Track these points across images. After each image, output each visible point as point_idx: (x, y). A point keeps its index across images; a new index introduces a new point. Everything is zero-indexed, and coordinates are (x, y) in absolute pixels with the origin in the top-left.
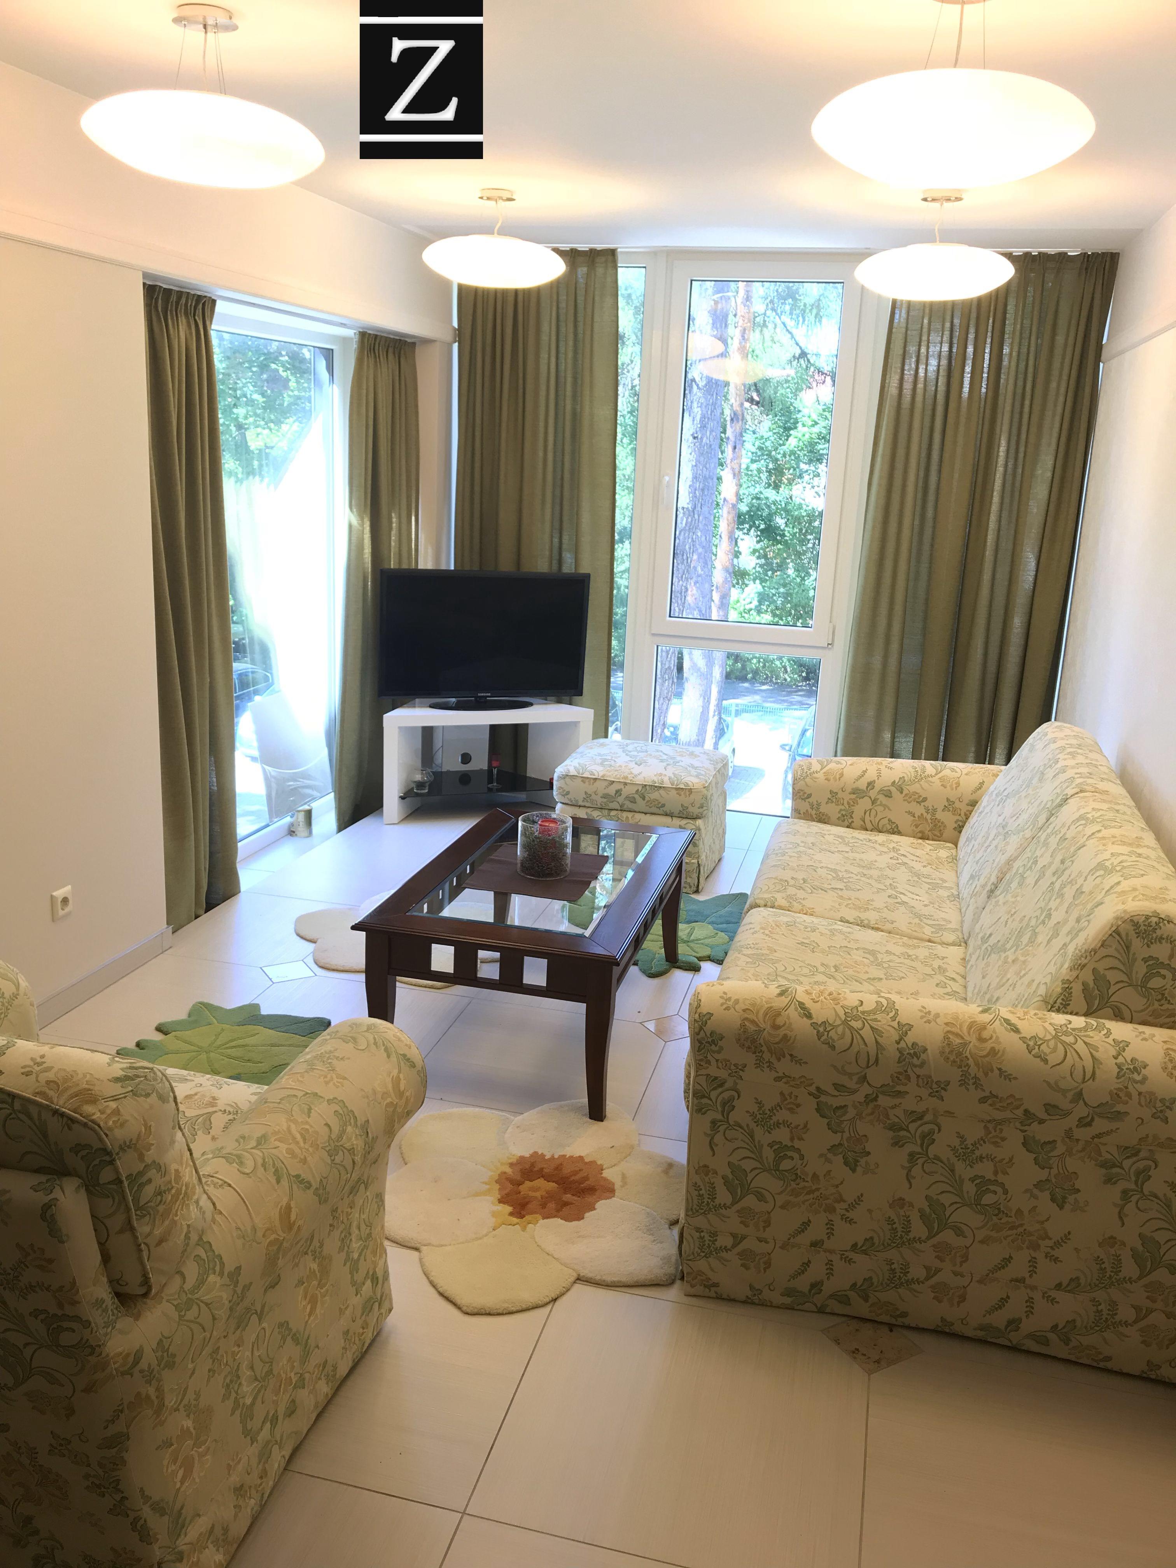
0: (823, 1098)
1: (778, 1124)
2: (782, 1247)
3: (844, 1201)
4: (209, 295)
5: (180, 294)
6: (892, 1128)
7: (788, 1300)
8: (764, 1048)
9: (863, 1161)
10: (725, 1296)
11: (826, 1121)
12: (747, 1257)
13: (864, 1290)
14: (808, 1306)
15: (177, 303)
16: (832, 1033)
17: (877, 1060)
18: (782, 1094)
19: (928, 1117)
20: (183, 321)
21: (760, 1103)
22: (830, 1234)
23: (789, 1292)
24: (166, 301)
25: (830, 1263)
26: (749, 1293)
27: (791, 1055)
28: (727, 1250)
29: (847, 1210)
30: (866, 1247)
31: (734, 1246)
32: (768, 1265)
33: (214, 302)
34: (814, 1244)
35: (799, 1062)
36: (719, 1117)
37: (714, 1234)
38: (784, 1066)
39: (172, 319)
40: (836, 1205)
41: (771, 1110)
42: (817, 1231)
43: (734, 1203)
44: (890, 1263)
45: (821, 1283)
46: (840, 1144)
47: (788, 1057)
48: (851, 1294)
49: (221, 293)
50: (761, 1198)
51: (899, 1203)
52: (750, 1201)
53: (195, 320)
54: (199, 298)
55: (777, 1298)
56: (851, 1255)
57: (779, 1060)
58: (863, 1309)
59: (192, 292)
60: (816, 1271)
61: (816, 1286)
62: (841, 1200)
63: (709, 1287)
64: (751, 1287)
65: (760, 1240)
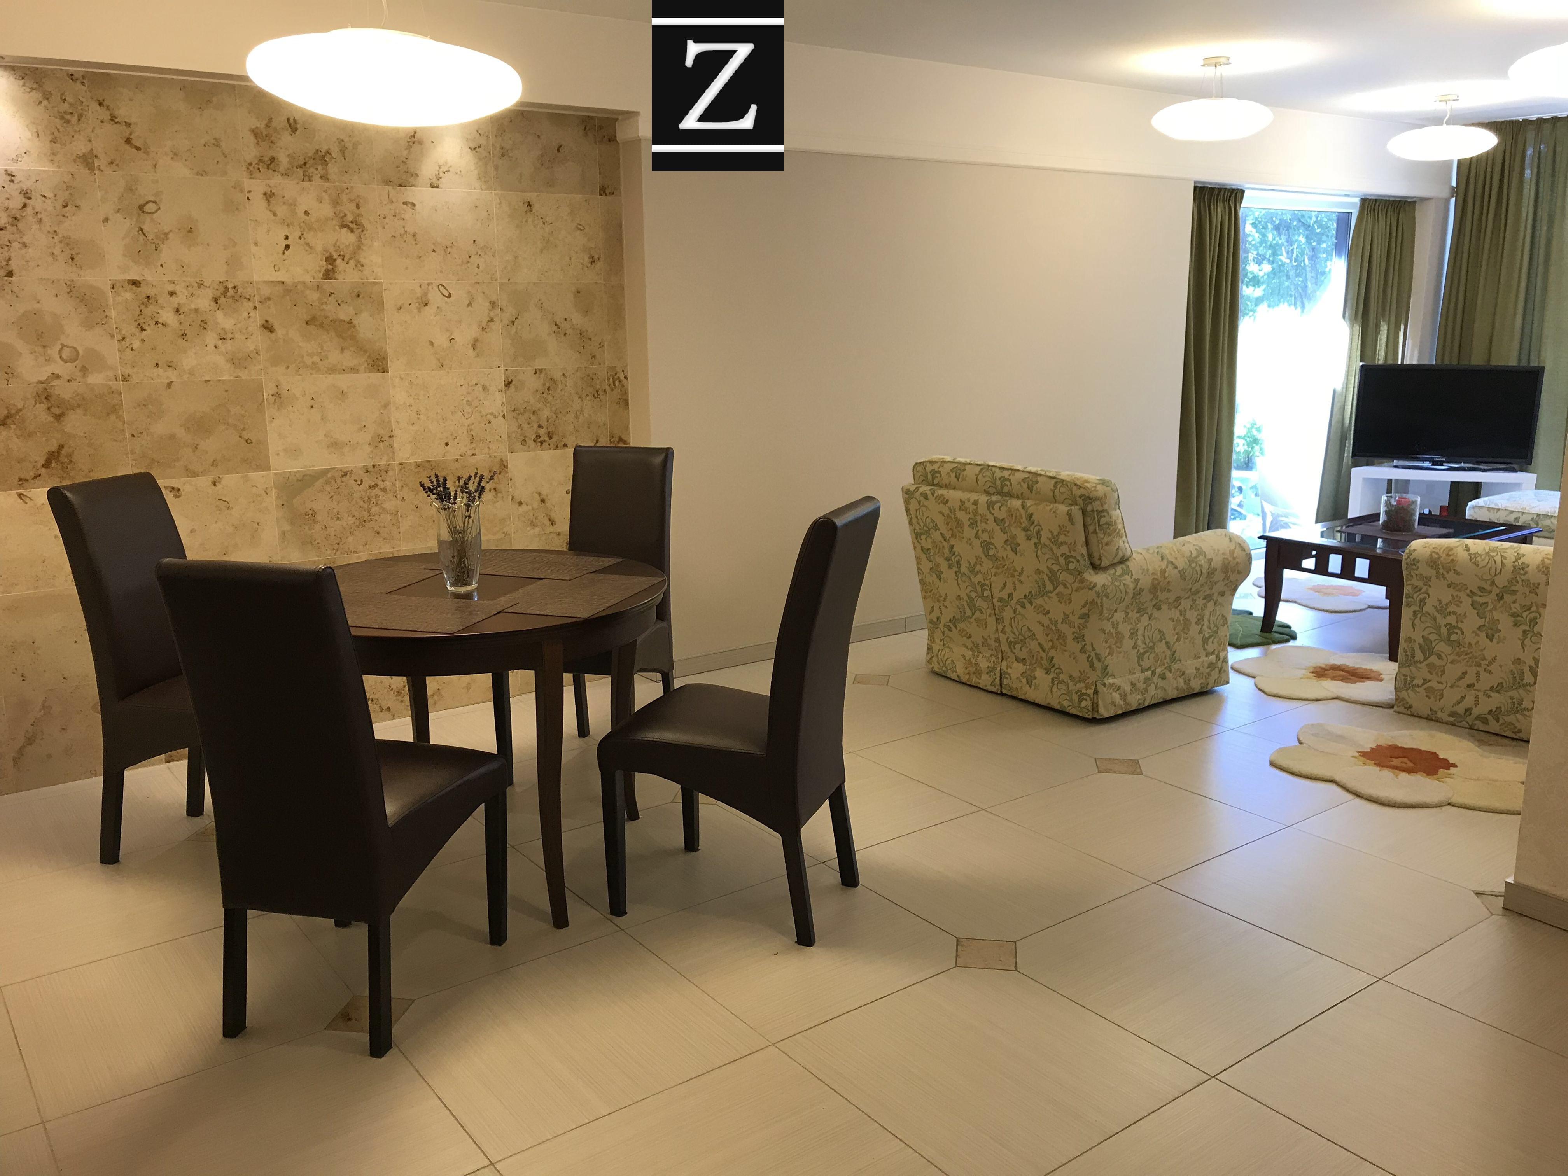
0: (1475, 598)
1: (1450, 613)
2: (1451, 687)
3: (1486, 660)
4: (1240, 188)
5: (1220, 190)
6: (1513, 615)
7: (1452, 719)
8: (1440, 566)
9: (1496, 636)
10: (1415, 714)
11: (1476, 611)
12: (1430, 691)
13: (1496, 714)
14: (1464, 724)
15: (1218, 195)
16: (1479, 559)
17: (1500, 573)
18: (1452, 595)
19: (1534, 608)
20: (1220, 205)
21: (1440, 601)
22: (1478, 680)
23: (1452, 714)
24: (1211, 195)
25: (1477, 697)
26: (1430, 713)
27: (1454, 570)
28: (1418, 686)
29: (1488, 666)
30: (1498, 688)
31: (1423, 684)
32: (1442, 696)
33: (1243, 192)
34: (1469, 686)
35: (1458, 574)
36: (1418, 609)
37: (1413, 679)
38: (1451, 576)
39: (1214, 204)
40: (1482, 662)
41: (1447, 605)
42: (1470, 679)
43: (1425, 660)
44: (1512, 698)
45: (1472, 709)
46: (1484, 626)
47: (1453, 571)
48: (1490, 717)
49: (1248, 186)
50: (1439, 657)
51: (1517, 661)
52: (1433, 659)
53: (1230, 205)
54: (1233, 190)
55: (1444, 717)
56: (1489, 693)
57: (1448, 572)
58: (1494, 727)
59: (1228, 187)
60: (1469, 702)
61: (1468, 711)
62: (1484, 659)
63: (1407, 708)
64: (1431, 710)
65: (1438, 682)
